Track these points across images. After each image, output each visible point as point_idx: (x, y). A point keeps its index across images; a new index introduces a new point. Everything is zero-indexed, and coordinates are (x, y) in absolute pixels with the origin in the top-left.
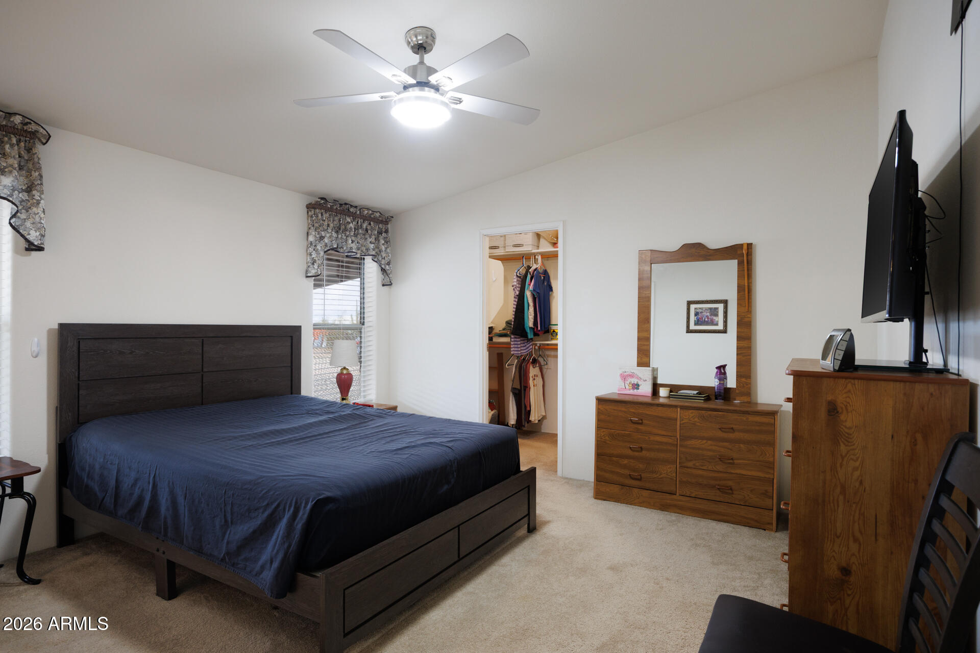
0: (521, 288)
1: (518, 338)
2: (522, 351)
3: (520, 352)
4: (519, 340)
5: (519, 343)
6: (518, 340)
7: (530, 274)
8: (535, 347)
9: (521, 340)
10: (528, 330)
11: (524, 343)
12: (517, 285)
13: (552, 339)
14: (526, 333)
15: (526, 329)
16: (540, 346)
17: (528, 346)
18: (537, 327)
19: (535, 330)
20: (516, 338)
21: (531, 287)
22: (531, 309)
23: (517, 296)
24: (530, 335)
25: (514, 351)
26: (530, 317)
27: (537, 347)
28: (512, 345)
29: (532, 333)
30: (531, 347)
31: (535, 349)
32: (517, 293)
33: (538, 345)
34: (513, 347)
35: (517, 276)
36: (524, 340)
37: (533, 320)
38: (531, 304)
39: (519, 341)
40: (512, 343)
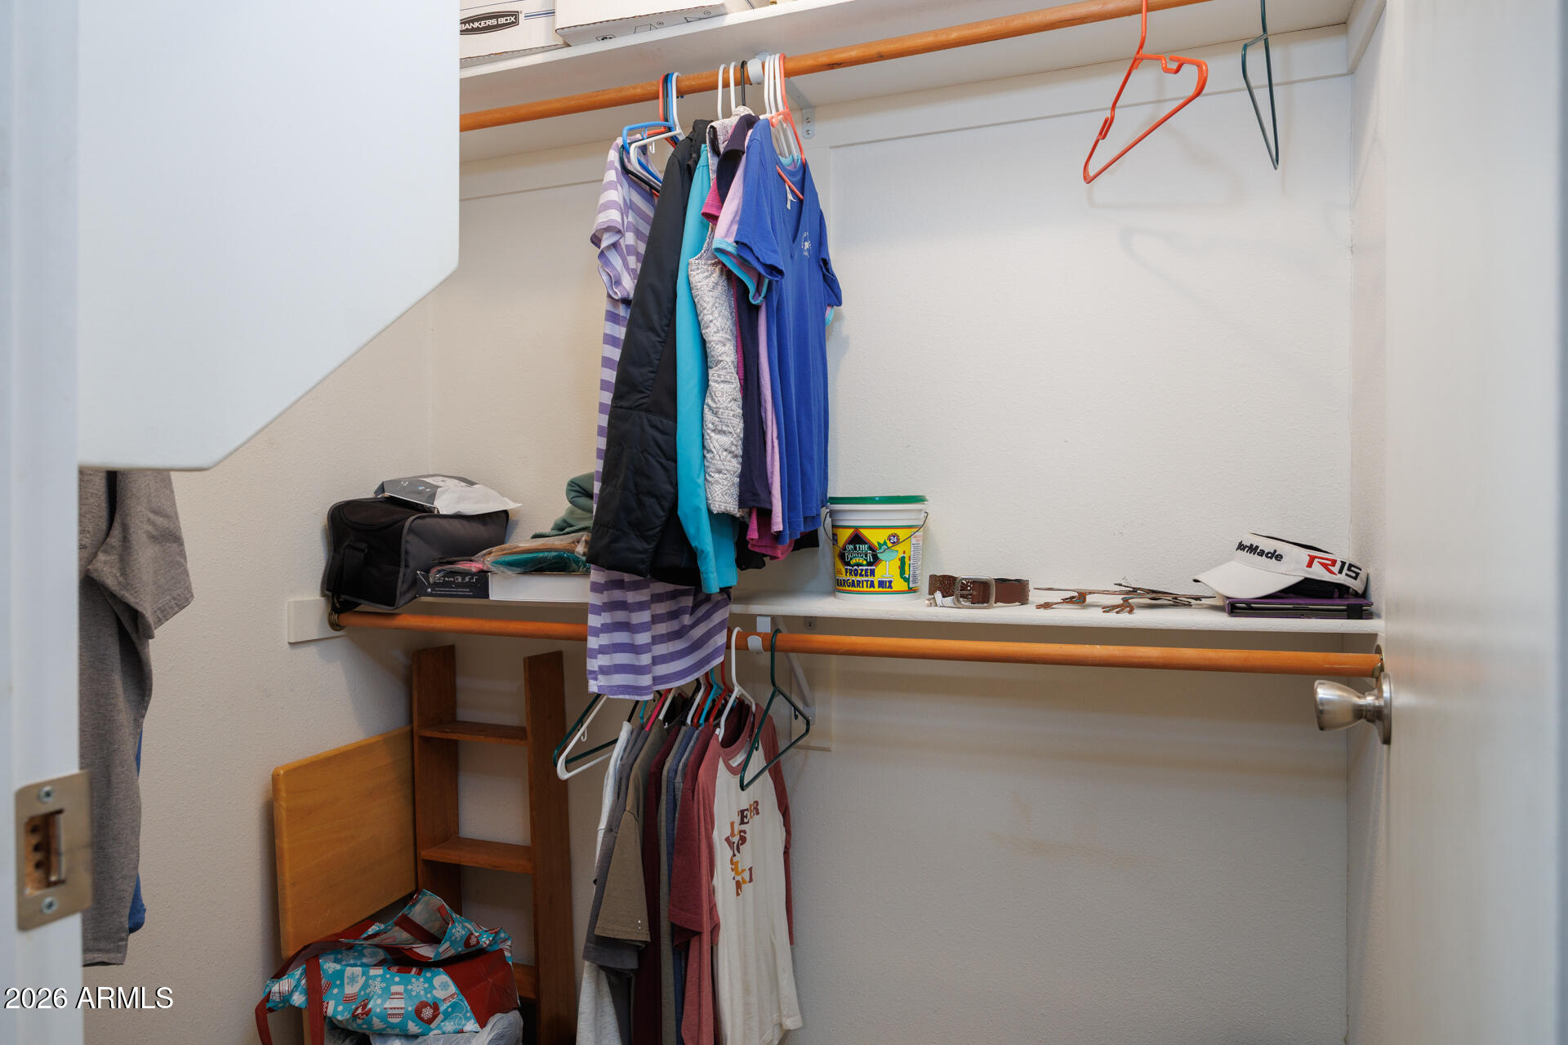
0: (653, 242)
1: (636, 586)
2: (662, 670)
3: (646, 680)
4: (642, 596)
5: (644, 616)
6: (632, 597)
7: (715, 149)
8: (742, 638)
9: (657, 598)
10: (703, 538)
11: (673, 615)
12: (630, 238)
13: (838, 586)
14: (693, 555)
15: (690, 530)
16: (776, 631)
17: (698, 632)
18: (765, 515)
19: (753, 534)
20: (619, 585)
21: (724, 234)
22: (726, 389)
23: (626, 301)
24: (718, 571)
25: (605, 671)
26: (716, 441)
27: (755, 642)
28: (597, 632)
29: (731, 554)
30: (720, 639)
31: (742, 647)
32: (628, 285)
33: (764, 626)
34: (603, 650)
35: (626, 171)
36: (673, 596)
37: (735, 465)
38: (725, 351)
39: (641, 606)
40: (594, 621)
